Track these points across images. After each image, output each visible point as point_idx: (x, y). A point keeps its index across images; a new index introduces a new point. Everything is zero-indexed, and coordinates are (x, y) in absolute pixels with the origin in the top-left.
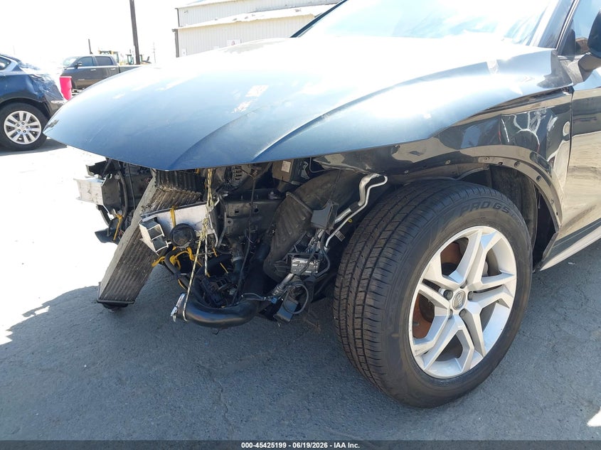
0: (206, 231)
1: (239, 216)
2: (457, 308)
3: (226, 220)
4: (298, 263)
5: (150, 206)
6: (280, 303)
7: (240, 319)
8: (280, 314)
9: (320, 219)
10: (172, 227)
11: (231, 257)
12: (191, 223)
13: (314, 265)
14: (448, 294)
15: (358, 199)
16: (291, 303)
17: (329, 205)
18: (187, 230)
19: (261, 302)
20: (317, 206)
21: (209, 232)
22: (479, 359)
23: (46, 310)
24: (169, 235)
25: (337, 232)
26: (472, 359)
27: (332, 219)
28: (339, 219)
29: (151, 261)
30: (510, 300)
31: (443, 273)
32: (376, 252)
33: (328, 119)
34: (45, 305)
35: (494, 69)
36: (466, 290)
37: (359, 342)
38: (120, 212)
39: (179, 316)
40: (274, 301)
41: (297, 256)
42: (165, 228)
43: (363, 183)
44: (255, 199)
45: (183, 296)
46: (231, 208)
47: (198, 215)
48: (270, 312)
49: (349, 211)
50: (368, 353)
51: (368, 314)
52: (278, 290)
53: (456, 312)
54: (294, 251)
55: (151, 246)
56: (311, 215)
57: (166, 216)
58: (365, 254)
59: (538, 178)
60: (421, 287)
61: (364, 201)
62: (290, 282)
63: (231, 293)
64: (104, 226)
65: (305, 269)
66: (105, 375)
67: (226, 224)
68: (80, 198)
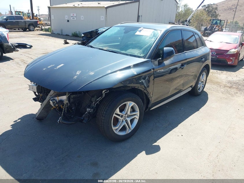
0: (66, 102)
1: (74, 98)
2: (124, 119)
3: (71, 99)
4: (88, 109)
5: (52, 95)
6: (84, 119)
7: (74, 123)
8: (84, 121)
9: (93, 99)
10: (58, 101)
11: (72, 108)
12: (62, 100)
13: (92, 110)
14: (122, 117)
15: (103, 95)
16: (86, 119)
17: (95, 96)
18: (61, 101)
19: (79, 119)
20: (93, 97)
21: (67, 102)
22: (130, 131)
23: (20, 120)
24: (57, 103)
25: (98, 102)
26: (128, 131)
27: (96, 100)
28: (98, 99)
29: (51, 108)
30: (138, 118)
31: (120, 112)
32: (105, 108)
33: (93, 82)
34: (19, 119)
35: (132, 67)
36: (127, 115)
37: (101, 127)
38: (41, 94)
39: (60, 122)
40: (82, 118)
41: (88, 108)
42: (56, 101)
43: (103, 92)
44: (78, 94)
45: (61, 117)
46: (72, 96)
47: (64, 98)
48: (81, 121)
49: (100, 97)
50: (103, 129)
51: (103, 121)
52: (84, 116)
53: (124, 120)
54: (87, 107)
55: (53, 106)
56: (91, 98)
57: (56, 98)
58: (103, 108)
59: (144, 90)
60: (114, 115)
61: (104, 96)
62: (86, 114)
63: (72, 116)
64: (35, 97)
65: (90, 111)
66: (40, 137)
67: (71, 100)
68: (29, 90)
